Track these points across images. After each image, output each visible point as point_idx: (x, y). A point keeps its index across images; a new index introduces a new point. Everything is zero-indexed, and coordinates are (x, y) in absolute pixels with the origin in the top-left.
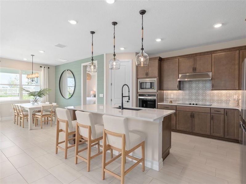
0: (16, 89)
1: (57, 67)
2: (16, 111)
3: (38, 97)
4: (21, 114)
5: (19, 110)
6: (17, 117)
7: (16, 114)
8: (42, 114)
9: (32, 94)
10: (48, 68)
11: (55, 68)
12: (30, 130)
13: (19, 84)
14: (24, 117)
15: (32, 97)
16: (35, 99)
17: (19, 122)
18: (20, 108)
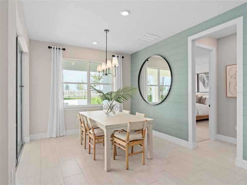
0: (82, 91)
1: (133, 56)
2: (83, 125)
3: (115, 102)
4: (90, 133)
5: (87, 124)
6: (84, 133)
7: (84, 130)
8: (128, 138)
9: (106, 97)
10: (123, 57)
11: (131, 57)
12: (108, 171)
13: (86, 82)
14: (95, 139)
15: (106, 101)
16: (110, 105)
17: (87, 146)
18: (89, 122)
